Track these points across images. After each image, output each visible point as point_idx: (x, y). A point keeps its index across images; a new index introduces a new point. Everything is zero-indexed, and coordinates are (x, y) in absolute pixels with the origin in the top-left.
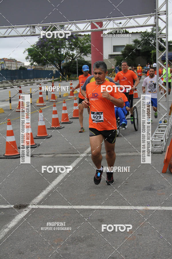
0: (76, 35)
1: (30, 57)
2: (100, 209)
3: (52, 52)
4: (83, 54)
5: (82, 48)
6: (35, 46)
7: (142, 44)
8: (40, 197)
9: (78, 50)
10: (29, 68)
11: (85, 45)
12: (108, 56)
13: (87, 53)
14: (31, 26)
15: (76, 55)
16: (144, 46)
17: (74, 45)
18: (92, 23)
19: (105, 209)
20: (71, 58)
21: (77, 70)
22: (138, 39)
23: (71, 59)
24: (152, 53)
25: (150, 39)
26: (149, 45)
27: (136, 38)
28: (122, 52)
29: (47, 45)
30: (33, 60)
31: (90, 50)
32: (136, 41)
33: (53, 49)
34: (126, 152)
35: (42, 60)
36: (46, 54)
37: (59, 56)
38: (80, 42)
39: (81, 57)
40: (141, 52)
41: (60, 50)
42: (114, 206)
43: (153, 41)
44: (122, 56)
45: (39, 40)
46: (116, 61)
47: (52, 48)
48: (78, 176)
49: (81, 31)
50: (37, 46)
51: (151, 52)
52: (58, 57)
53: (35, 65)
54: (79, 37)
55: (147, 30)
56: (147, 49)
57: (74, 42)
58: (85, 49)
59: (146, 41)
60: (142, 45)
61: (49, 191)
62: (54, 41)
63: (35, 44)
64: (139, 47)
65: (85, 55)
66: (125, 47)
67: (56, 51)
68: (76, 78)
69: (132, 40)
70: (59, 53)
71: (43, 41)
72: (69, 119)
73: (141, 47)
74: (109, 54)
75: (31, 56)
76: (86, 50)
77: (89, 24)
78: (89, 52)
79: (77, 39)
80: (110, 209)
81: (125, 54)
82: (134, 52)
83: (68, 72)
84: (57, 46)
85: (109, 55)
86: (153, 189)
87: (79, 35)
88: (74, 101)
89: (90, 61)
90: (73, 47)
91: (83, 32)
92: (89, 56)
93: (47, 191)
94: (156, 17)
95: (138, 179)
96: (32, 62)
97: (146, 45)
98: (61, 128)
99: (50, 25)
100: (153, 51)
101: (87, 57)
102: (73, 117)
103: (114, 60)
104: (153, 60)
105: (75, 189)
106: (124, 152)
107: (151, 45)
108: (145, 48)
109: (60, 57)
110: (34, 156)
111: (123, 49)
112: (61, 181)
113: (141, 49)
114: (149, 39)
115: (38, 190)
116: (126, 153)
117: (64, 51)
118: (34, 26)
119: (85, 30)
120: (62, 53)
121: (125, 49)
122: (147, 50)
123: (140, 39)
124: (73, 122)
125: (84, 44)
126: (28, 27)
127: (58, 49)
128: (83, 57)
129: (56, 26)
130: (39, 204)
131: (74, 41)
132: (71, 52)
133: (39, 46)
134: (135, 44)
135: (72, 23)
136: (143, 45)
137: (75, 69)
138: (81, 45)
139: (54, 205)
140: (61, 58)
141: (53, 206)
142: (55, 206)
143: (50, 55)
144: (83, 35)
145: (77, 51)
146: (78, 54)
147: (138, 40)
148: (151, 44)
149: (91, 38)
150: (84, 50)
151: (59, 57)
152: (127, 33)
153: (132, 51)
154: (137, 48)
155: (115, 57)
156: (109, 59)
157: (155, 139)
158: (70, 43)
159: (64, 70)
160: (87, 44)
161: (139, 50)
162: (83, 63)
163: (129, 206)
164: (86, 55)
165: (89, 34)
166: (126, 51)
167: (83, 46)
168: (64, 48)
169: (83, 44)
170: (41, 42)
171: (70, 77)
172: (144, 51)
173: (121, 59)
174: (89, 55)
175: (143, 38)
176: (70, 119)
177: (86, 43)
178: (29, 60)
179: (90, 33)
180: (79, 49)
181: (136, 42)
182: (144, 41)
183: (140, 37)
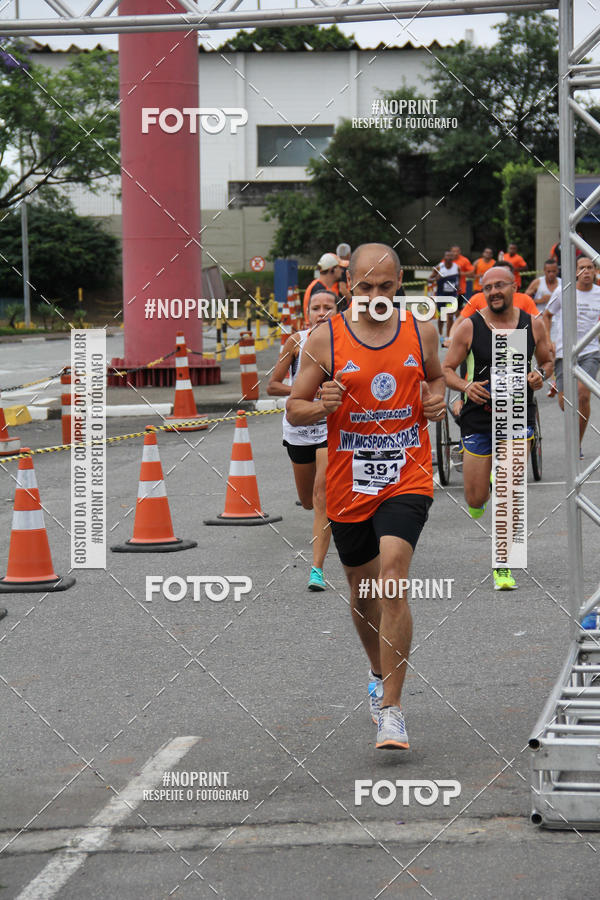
0: (18, 47)
4: (66, 170)
5: (56, 131)
9: (31, 143)
11: (76, 117)
12: (226, 187)
13: (93, 165)
21: (22, 277)
22: (414, 88)
24: (508, 181)
25: (494, 92)
27: (404, 79)
39: (55, 193)
43: (509, 102)
46: (275, 225)
51: (496, 174)
55: (470, 32)
59: (467, 105)
64: (421, 136)
65: (77, 180)
66: (330, 140)
73: (433, 137)
79: (22, 72)
82: (391, 170)
85: (231, 184)
87: (34, 51)
89: (108, 219)
97: (467, 129)
100: (509, 168)
101: (92, 190)
103: (267, 219)
104: (512, 222)
107: (494, 132)
111: (320, 151)
113: (434, 149)
114: (489, 90)
121: (335, 150)
122: (472, 159)
123: (427, 91)
128: (63, 193)
131: (6, 85)
138: (50, 113)
145: (27, 149)
146: (32, 172)
147: (416, 95)
152: (342, 46)
153: (376, 161)
154: (412, 145)
155: (268, 195)
156: (231, 206)
161: (424, 158)
162: (59, 230)
164: (86, 181)
167: (64, 123)
173: (306, 212)
175: (449, 82)
182: (454, 105)
183: (428, 74)
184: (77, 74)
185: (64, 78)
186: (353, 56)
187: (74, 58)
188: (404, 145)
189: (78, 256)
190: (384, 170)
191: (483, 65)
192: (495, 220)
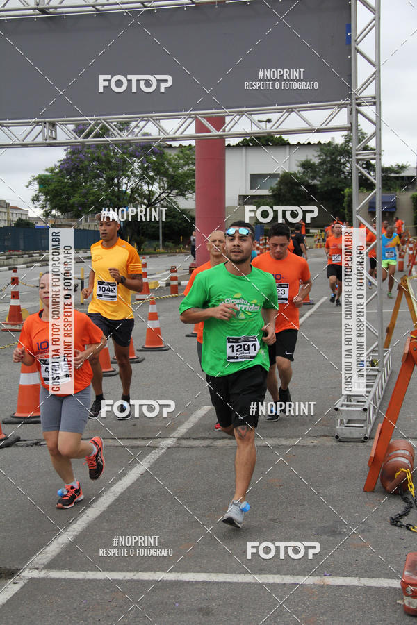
0: (159, 146)
1: (43, 198)
2: (204, 582)
3: (99, 186)
4: (176, 191)
5: (173, 177)
6: (57, 170)
7: (322, 171)
8: (53, 548)
9: (163, 181)
10: (40, 224)
11: (180, 171)
12: (237, 198)
13: (187, 189)
14: (45, 123)
15: (157, 195)
16: (326, 177)
17: (153, 171)
18: (196, 118)
19: (217, 583)
20: (145, 201)
21: (159, 232)
22: (311, 160)
23: (144, 204)
24: (347, 195)
25: (342, 161)
26: (339, 175)
27: (307, 156)
28: (273, 191)
29: (87, 169)
30: (51, 204)
31: (194, 182)
32: (306, 165)
33: (102, 177)
34: (275, 437)
35: (72, 206)
36: (82, 190)
37: (116, 197)
38: (169, 164)
39: (171, 200)
40: (319, 191)
41: (118, 182)
42: (240, 574)
43: (348, 165)
44: (272, 200)
45: (67, 155)
47: (99, 176)
48: (153, 496)
49: (168, 136)
50: (61, 171)
51: (342, 193)
52: (114, 198)
53: (54, 216)
54: (167, 151)
55: (333, 138)
56: (333, 185)
57: (154, 162)
58: (180, 179)
59: (332, 166)
60: (321, 175)
61: (75, 533)
62: (104, 159)
63: (55, 166)
64: (313, 178)
65: (180, 195)
66: (278, 179)
67: (108, 183)
68: (158, 251)
69: (298, 163)
70: (116, 189)
71: (77, 158)
72: (136, 352)
73: (318, 178)
74: (241, 194)
75: (46, 194)
76: (182, 183)
77: (190, 120)
78: (190, 187)
79: (160, 154)
80: (230, 583)
81: (279, 195)
83: (138, 235)
84: (111, 172)
85: (240, 196)
86: (340, 533)
87: (166, 147)
88: (149, 307)
89: (191, 210)
90: (151, 174)
91: (174, 139)
92: (191, 198)
93: (70, 533)
94: (352, 109)
95: (304, 505)
96: (47, 209)
97: (332, 175)
98: (113, 373)
99: (94, 122)
100: (347, 190)
101: (186, 199)
102: (145, 346)
105: (144, 529)
106: (271, 438)
107: (343, 176)
108: (328, 182)
109: (119, 199)
110: (42, 443)
111: (274, 183)
112: (108, 507)
113: (319, 183)
114: (339, 161)
115: (49, 531)
116: (276, 440)
117: (129, 184)
118: (54, 122)
119: (178, 134)
120: (124, 187)
121: (280, 183)
122: (333, 187)
123: (316, 161)
124: (146, 358)
125: (178, 168)
126: (38, 124)
127: (113, 179)
128: (174, 200)
129: (107, 123)
130: (49, 566)
131: (154, 159)
132: (145, 187)
133: (67, 170)
134: (304, 172)
135: (147, 117)
136: (324, 174)
137: (154, 229)
138: (170, 169)
139: (87, 571)
140: (120, 201)
141: (85, 573)
142: (89, 572)
143: (94, 194)
144: (177, 146)
145: (161, 183)
146: (163, 192)
147: (312, 162)
148: (344, 172)
149: (195, 153)
150: (178, 184)
151: (116, 199)
152: (284, 144)
153: (296, 187)
154: (310, 181)
155: (254, 201)
156: (239, 205)
157: (348, 406)
158: (143, 164)
159: (128, 229)
160: (186, 169)
161: (315, 186)
162: (174, 214)
163: (279, 576)
164: (184, 195)
165: (190, 145)
166: (282, 187)
167: (176, 174)
168: (129, 177)
169: (176, 167)
170: (72, 160)
171: (142, 247)
172: (326, 188)
174: (190, 195)
175: (324, 157)
176: (138, 351)
177: (184, 166)
178: (41, 202)
179: (193, 143)
180: (165, 179)
181: (306, 167)
182: (326, 165)
183: (316, 154)
184: (181, 155)
185: (176, 157)
186: (288, 147)
187: (180, 149)
188: (307, 181)
189: (181, 224)
190: (299, 191)
191: (338, 151)
192: (342, 210)
